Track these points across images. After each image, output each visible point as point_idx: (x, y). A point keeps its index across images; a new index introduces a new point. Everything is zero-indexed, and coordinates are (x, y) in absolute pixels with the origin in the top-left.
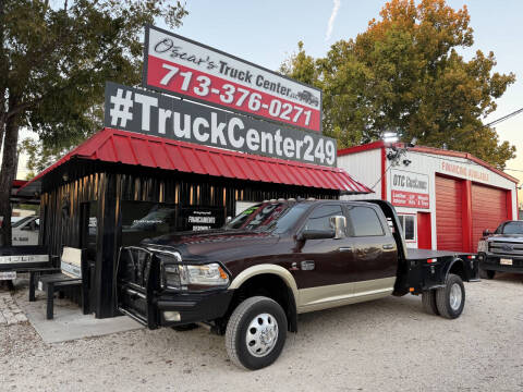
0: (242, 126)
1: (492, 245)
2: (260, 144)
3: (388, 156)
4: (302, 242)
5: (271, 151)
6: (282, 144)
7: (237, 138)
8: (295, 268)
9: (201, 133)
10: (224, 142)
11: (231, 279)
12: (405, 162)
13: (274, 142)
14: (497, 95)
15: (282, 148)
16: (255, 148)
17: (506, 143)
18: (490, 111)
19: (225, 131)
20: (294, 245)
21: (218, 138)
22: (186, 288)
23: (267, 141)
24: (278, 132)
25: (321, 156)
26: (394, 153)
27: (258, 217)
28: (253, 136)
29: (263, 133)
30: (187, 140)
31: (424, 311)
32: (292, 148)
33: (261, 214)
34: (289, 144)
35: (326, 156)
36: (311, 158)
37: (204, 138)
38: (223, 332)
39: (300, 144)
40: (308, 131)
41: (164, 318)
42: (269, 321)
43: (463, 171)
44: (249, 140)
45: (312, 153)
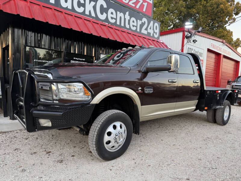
0: (105, 6)
1: (234, 87)
2: (116, 19)
3: (186, 37)
4: (145, 74)
5: (122, 25)
6: (129, 21)
7: (102, 14)
8: (140, 91)
9: (79, 7)
10: (93, 14)
11: (93, 96)
12: (194, 41)
13: (125, 19)
14: (237, 14)
15: (129, 24)
16: (113, 21)
17: (238, 39)
18: (232, 23)
19: (94, 7)
20: (139, 75)
21: (90, 12)
22: (57, 102)
23: (121, 18)
24: (127, 13)
25: (151, 31)
26: (189, 35)
27: (111, 61)
28: (112, 13)
29: (118, 13)
30: (69, 10)
31: (208, 121)
32: (135, 24)
33: (113, 60)
34: (133, 22)
35: (154, 32)
36: (145, 32)
37: (81, 10)
38: (87, 133)
39: (140, 22)
40: (145, 15)
41: (39, 124)
42: (121, 127)
43: (220, 49)
44: (110, 15)
45: (146, 29)
